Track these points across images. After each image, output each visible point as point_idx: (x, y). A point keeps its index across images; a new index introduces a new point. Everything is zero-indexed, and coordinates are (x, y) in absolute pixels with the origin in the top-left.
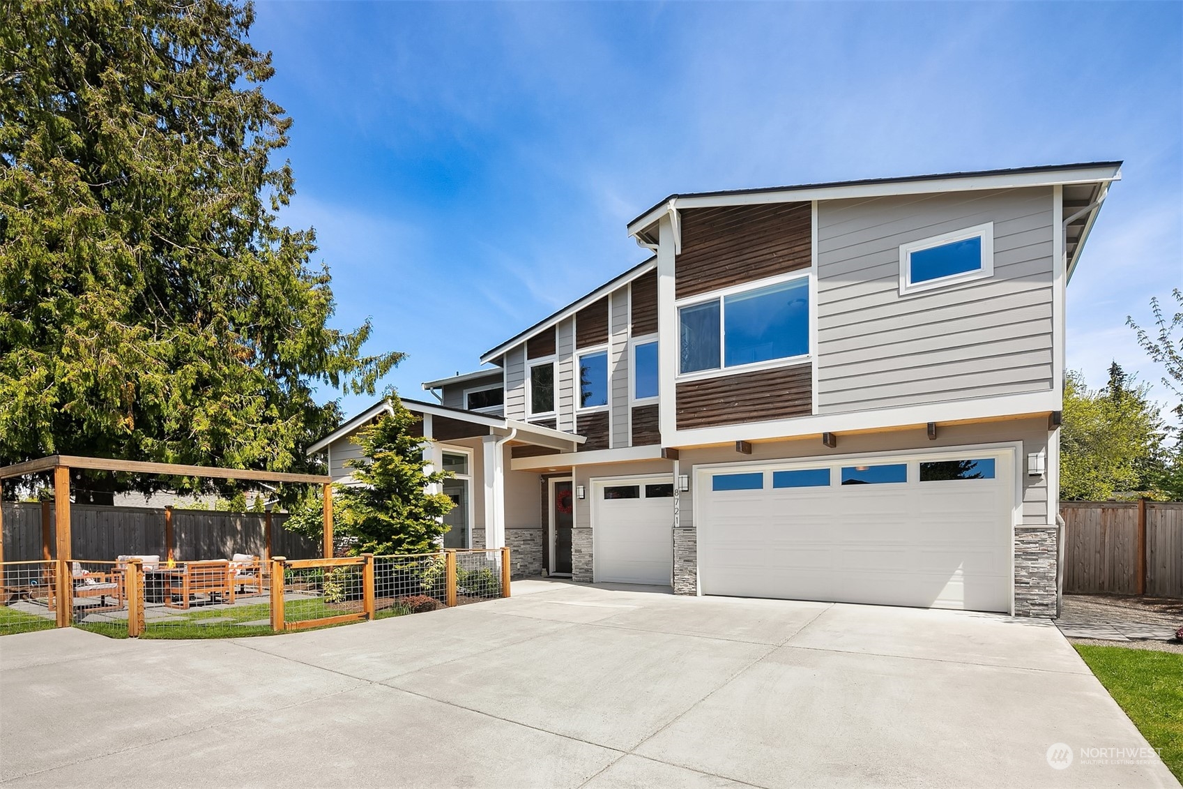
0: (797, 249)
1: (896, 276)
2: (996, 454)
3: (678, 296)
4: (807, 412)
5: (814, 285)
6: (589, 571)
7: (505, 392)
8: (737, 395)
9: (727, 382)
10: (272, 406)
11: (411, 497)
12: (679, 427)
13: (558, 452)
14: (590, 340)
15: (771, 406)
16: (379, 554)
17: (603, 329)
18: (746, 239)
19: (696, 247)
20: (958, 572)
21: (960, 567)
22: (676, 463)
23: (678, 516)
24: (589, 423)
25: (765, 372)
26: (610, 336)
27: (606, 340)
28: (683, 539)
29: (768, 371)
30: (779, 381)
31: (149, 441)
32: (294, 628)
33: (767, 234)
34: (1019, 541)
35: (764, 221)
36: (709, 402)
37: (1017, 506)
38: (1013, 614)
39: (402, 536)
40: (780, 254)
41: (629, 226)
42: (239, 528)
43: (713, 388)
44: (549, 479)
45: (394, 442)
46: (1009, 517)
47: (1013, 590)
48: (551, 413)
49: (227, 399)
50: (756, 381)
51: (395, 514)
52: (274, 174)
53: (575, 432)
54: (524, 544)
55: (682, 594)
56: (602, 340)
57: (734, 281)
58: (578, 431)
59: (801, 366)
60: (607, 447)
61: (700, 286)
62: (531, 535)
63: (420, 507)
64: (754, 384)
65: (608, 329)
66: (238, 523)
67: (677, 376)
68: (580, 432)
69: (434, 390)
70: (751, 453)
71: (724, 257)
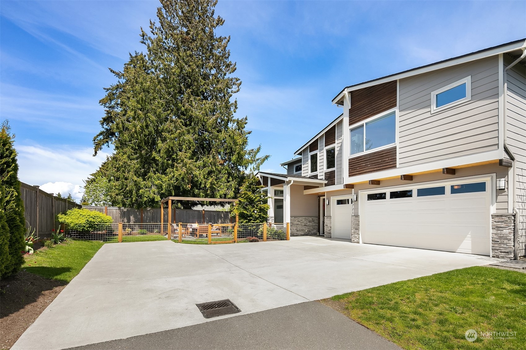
0: (391, 100)
1: (429, 106)
2: (486, 180)
3: (350, 125)
4: (394, 167)
5: (398, 113)
6: (330, 233)
7: (302, 165)
8: (369, 162)
9: (366, 157)
10: (230, 177)
11: (255, 205)
12: (350, 176)
13: (318, 187)
14: (329, 143)
15: (382, 165)
16: (244, 223)
17: (334, 138)
18: (373, 99)
19: (356, 105)
20: (468, 236)
21: (470, 233)
22: (353, 189)
23: (353, 211)
24: (328, 175)
25: (379, 151)
26: (336, 140)
27: (335, 142)
28: (355, 220)
29: (381, 151)
30: (384, 155)
31: (197, 191)
32: (214, 243)
33: (381, 96)
34: (494, 221)
35: (380, 91)
36: (360, 165)
37: (492, 204)
38: (491, 256)
39: (251, 218)
40: (385, 103)
41: (332, 101)
42: (223, 216)
43: (361, 160)
44: (321, 197)
45: (251, 188)
46: (489, 210)
47: (491, 245)
48: (316, 172)
49: (214, 177)
50: (376, 156)
51: (249, 211)
52: (232, 104)
53: (324, 179)
54: (309, 223)
55: (354, 242)
56: (334, 143)
57: (369, 116)
58: (325, 178)
59: (392, 148)
60: (334, 184)
61: (357, 120)
62: (312, 219)
63: (257, 209)
64: (376, 157)
65: (335, 138)
66: (223, 215)
67: (349, 156)
68: (326, 179)
69: (284, 166)
70: (380, 185)
71: (365, 107)
